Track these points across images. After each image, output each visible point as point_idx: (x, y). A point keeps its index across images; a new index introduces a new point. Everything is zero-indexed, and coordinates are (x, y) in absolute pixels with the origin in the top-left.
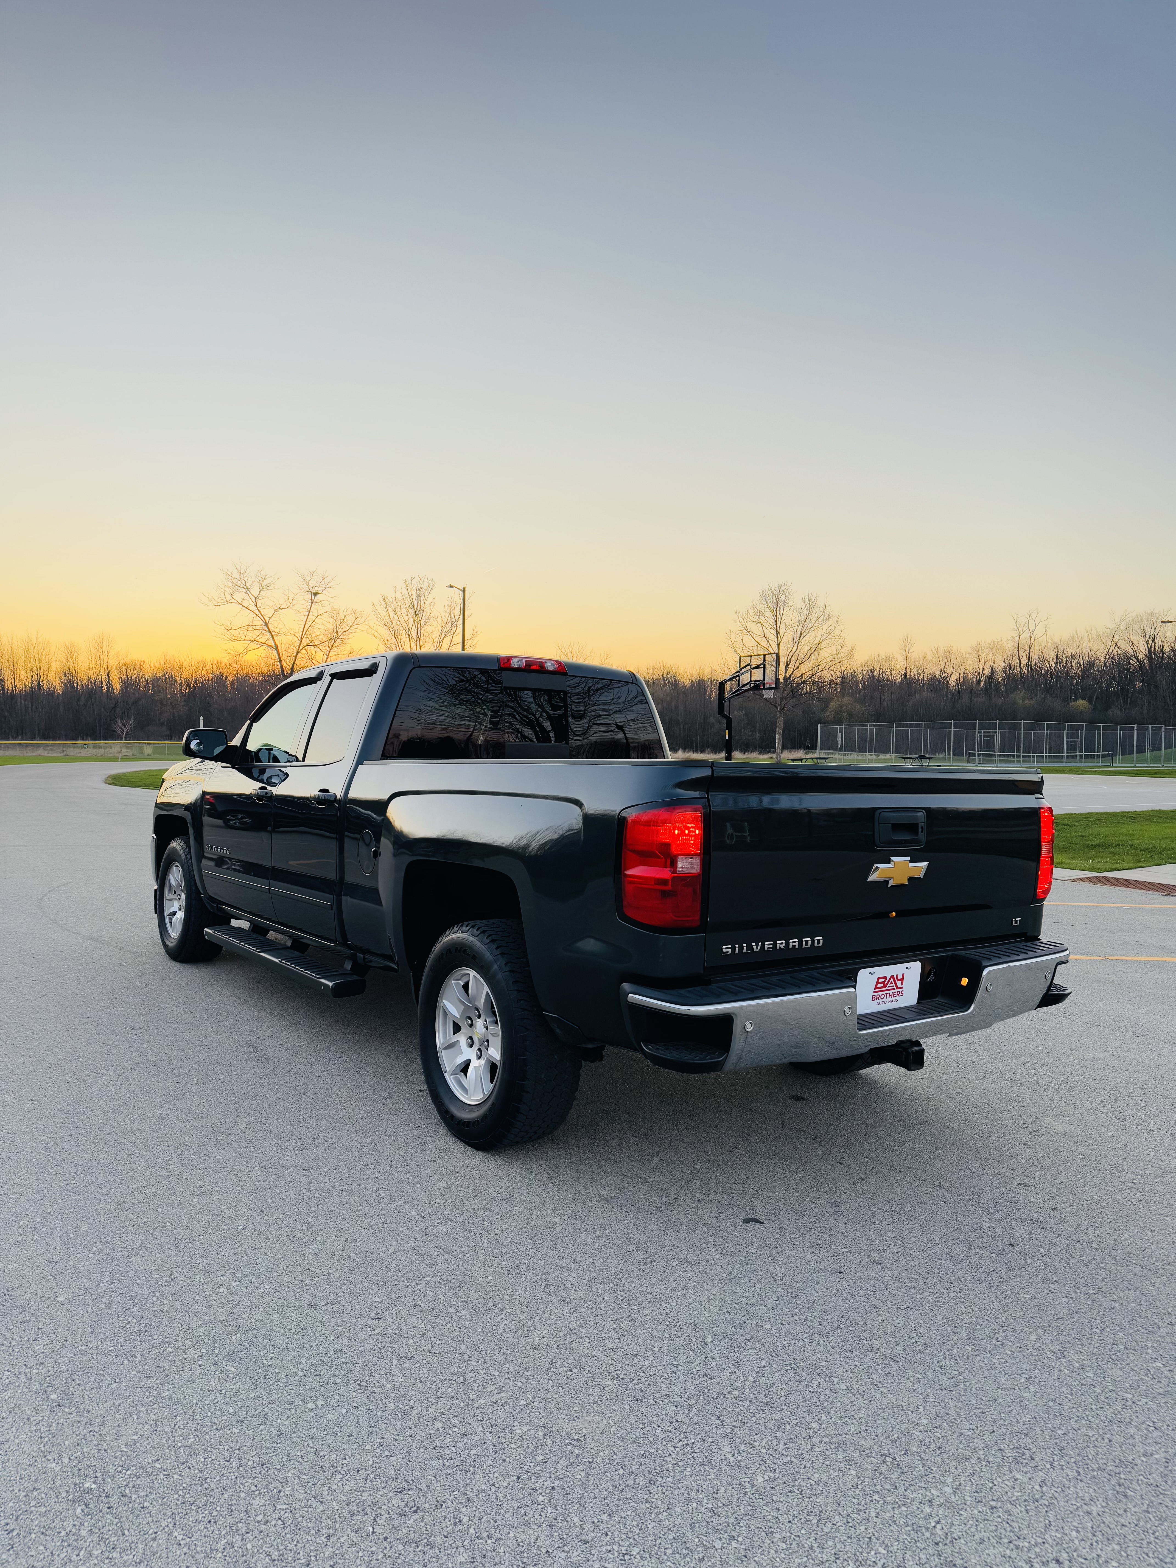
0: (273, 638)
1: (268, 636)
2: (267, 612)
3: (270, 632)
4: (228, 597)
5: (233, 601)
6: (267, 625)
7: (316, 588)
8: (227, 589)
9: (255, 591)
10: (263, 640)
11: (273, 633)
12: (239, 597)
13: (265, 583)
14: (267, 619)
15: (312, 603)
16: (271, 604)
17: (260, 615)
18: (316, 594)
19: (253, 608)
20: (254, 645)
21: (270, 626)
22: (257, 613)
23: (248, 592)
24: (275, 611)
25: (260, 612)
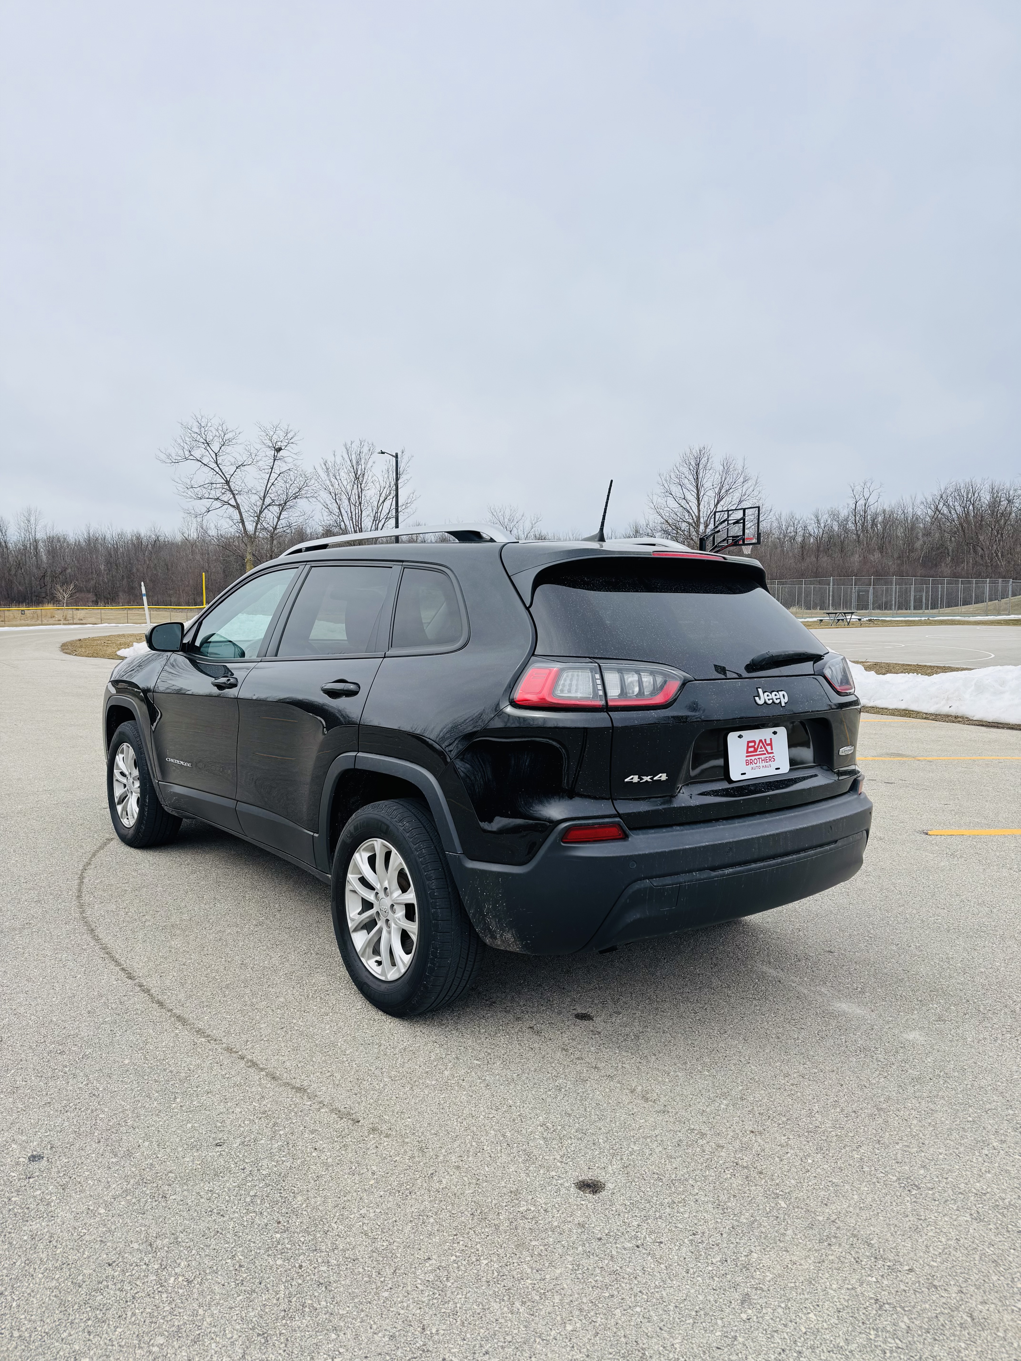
0: (234, 497)
1: (229, 494)
2: (228, 470)
3: (231, 490)
4: (187, 453)
5: (192, 458)
6: (227, 482)
7: (279, 444)
8: (185, 445)
9: (216, 447)
10: (225, 499)
11: (236, 492)
12: (197, 453)
13: (227, 437)
14: (228, 477)
15: (275, 460)
16: (233, 460)
17: (221, 474)
18: (279, 450)
19: (213, 465)
20: (218, 504)
21: (231, 484)
22: (217, 469)
23: (208, 448)
24: (237, 468)
25: (220, 469)
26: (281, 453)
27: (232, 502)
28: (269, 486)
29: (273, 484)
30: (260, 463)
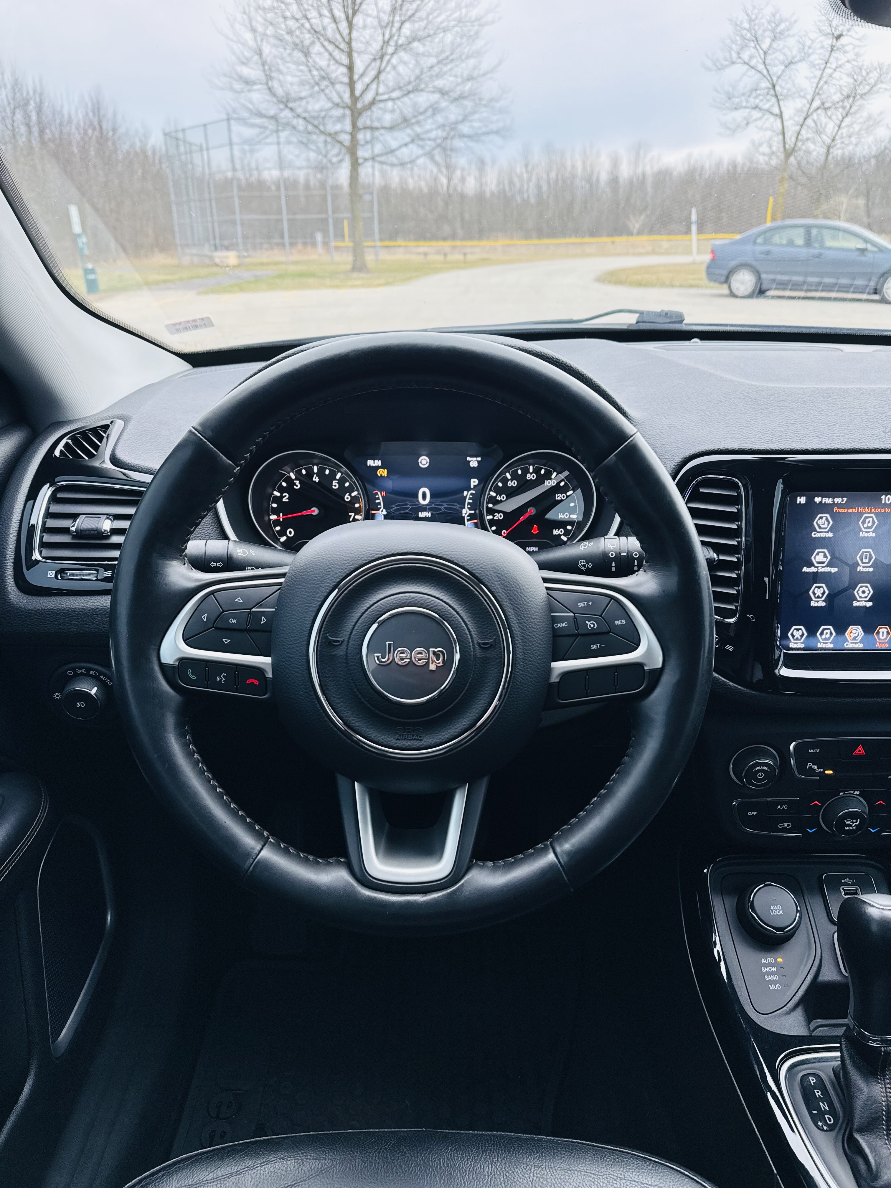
0: (779, 104)
1: (774, 100)
2: (777, 70)
3: (776, 96)
4: (734, 55)
5: (739, 60)
6: (774, 86)
7: (842, 29)
8: (734, 46)
9: (766, 43)
10: (767, 106)
11: (781, 97)
12: (746, 55)
13: (779, 30)
14: (775, 79)
15: (832, 50)
16: (783, 58)
17: (768, 76)
18: (840, 37)
19: (761, 67)
20: (756, 114)
21: (778, 88)
22: (765, 72)
23: (758, 47)
24: (786, 67)
25: (768, 71)
26: (843, 41)
27: (776, 110)
28: (819, 86)
29: (826, 82)
30: (812, 58)
